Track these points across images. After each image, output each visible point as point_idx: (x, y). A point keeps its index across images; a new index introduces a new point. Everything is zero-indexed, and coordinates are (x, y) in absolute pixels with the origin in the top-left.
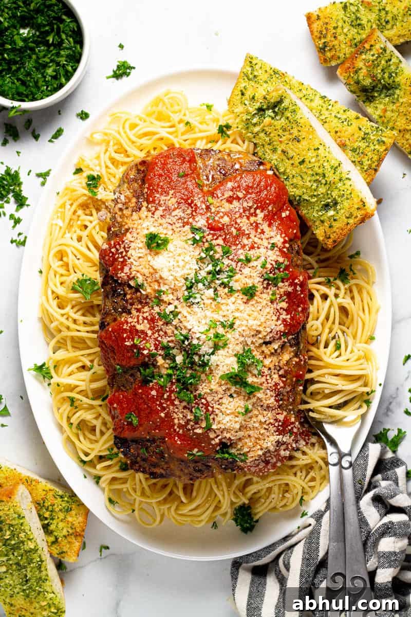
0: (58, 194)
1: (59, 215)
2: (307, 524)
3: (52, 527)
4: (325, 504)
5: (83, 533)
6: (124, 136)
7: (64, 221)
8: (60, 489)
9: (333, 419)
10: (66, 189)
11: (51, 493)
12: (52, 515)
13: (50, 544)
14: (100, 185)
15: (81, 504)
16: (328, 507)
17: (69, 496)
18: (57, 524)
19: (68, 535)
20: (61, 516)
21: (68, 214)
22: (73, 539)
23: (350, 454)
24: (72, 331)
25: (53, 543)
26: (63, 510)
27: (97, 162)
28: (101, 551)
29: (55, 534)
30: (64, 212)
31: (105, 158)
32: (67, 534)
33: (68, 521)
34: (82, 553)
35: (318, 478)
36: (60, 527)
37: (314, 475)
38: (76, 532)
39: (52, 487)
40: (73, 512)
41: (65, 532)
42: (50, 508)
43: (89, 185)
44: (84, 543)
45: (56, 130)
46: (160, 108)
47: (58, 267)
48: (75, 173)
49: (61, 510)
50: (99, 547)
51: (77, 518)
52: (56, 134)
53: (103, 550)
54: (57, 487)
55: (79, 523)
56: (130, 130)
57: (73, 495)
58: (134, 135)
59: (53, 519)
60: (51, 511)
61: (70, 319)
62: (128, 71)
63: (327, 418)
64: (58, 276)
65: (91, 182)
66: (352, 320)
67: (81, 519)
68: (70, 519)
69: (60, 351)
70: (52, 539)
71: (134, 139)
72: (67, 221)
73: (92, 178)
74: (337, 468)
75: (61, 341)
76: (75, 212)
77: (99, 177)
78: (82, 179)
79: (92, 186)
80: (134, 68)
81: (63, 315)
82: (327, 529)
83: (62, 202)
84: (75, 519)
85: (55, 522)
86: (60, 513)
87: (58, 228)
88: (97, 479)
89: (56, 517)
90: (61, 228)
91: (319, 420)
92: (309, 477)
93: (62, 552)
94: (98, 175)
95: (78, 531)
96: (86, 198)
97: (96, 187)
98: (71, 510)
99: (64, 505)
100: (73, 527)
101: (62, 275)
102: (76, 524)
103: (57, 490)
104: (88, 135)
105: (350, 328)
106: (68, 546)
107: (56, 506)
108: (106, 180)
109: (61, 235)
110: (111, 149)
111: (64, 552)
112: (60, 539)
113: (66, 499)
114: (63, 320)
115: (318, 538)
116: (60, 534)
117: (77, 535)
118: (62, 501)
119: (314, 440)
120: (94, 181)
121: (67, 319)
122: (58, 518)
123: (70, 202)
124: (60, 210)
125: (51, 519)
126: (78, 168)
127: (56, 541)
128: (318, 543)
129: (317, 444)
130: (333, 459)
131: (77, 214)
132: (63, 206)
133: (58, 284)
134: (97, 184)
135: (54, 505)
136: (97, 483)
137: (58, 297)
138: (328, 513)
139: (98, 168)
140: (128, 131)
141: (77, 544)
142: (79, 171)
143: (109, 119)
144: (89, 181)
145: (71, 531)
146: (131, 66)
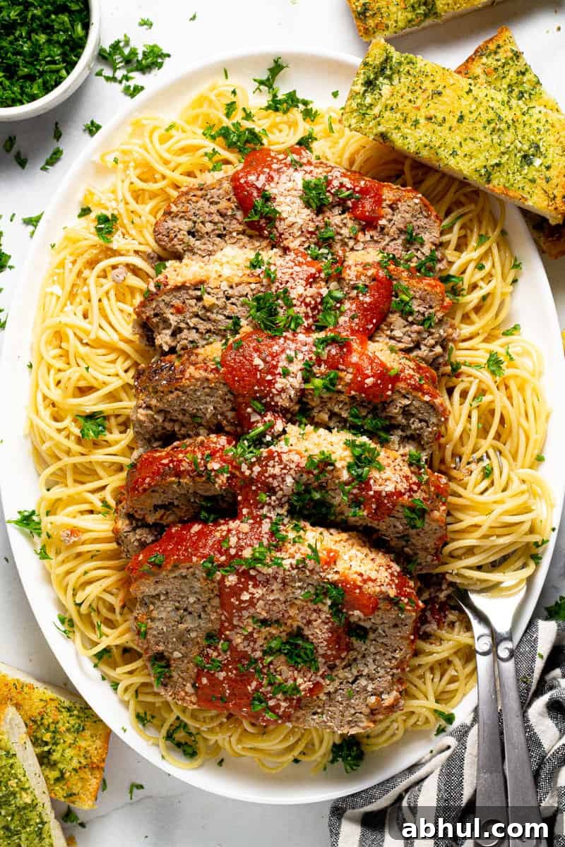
0: (53, 246)
1: (55, 278)
2: (445, 747)
3: (56, 756)
4: (472, 715)
5: (102, 765)
6: (153, 152)
7: (63, 289)
8: (65, 697)
9: (484, 585)
10: (66, 238)
11: (54, 704)
12: (54, 737)
13: (52, 782)
14: (117, 230)
15: (98, 721)
16: (475, 720)
17: (81, 708)
18: (64, 750)
19: (80, 768)
20: (69, 738)
21: (70, 278)
22: (87, 774)
23: (510, 638)
24: (74, 456)
25: (57, 780)
26: (72, 730)
27: (112, 196)
28: (131, 792)
29: (61, 766)
30: (64, 273)
31: (124, 191)
32: (78, 765)
33: (80, 747)
34: (101, 795)
35: (462, 677)
36: (67, 755)
37: (454, 673)
38: (93, 763)
39: (54, 696)
40: (87, 733)
41: (75, 764)
42: (52, 728)
43: (99, 230)
44: (104, 781)
45: (51, 152)
46: (205, 109)
47: (54, 358)
48: (80, 216)
49: (68, 730)
50: (127, 785)
51: (94, 741)
52: (51, 158)
53: (135, 790)
54: (61, 695)
55: (96, 749)
56: (161, 144)
57: (86, 708)
58: (167, 150)
59: (56, 744)
60: (54, 732)
61: (72, 438)
62: (160, 60)
63: (476, 584)
64: (52, 372)
65: (103, 226)
66: (511, 431)
67: (98, 743)
68: (83, 744)
69: (57, 487)
70: (56, 774)
71: (167, 156)
72: (68, 288)
73: (103, 220)
74: (489, 658)
75: (58, 472)
76: (79, 273)
77: (115, 218)
78: (89, 223)
79: (104, 232)
80: (169, 56)
81: (59, 431)
82: (475, 752)
83: (58, 259)
84: (89, 743)
85: (59, 748)
86: (67, 734)
87: (54, 299)
88: (115, 685)
89: (62, 741)
90: (58, 298)
91: (462, 588)
92: (446, 678)
93: (72, 795)
94: (112, 215)
95: (95, 761)
96: (95, 251)
97: (110, 233)
98: (84, 729)
99: (72, 722)
100: (88, 755)
101: (60, 370)
102: (92, 751)
103: (62, 699)
104: (96, 158)
105: (508, 443)
106: (80, 785)
107: (60, 725)
108: (126, 221)
109: (59, 307)
110: (133, 174)
111: (75, 794)
112: (68, 774)
113: (76, 712)
114: (60, 438)
115: (461, 767)
116: (68, 767)
117: (93, 768)
118: (71, 716)
119: (452, 616)
120: (107, 225)
121: (68, 437)
122: (65, 742)
123: (72, 259)
124: (57, 271)
125: (53, 744)
126: (85, 207)
127: (61, 778)
128: (462, 775)
129: (457, 624)
130: (483, 645)
131: (83, 276)
132: (62, 265)
133: (52, 385)
134: (112, 228)
135: (58, 723)
136: (115, 690)
137: (54, 405)
138: (476, 727)
139: (114, 204)
140: (157, 145)
141: (94, 782)
142: (85, 212)
143: (129, 129)
144: (99, 224)
145: (84, 762)
146: (165, 52)
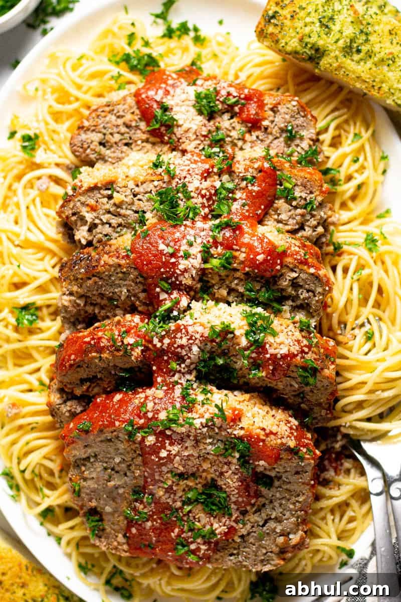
4: (370, 549)
6: (66, 78)
9: (375, 435)
14: (39, 146)
16: (373, 553)
23: (400, 480)
24: (12, 342)
27: (34, 118)
31: (44, 113)
35: (359, 517)
37: (352, 514)
43: (24, 147)
46: (109, 40)
48: (9, 138)
56: (73, 71)
58: (80, 76)
61: (10, 327)
62: (71, 6)
63: (366, 434)
65: (27, 144)
66: (388, 300)
71: (79, 81)
73: (27, 138)
74: (382, 498)
76: (10, 187)
77: (37, 136)
78: (16, 143)
79: (28, 149)
88: (59, 539)
91: (355, 438)
92: (346, 518)
94: (35, 134)
96: (22, 167)
97: (33, 149)
105: (387, 311)
108: (46, 138)
110: (51, 98)
119: (347, 464)
120: (30, 142)
121: (6, 326)
123: (3, 174)
126: (12, 130)
129: (353, 471)
130: (376, 486)
131: (13, 188)
134: (35, 145)
136: (59, 543)
138: (374, 559)
139: (35, 125)
140: (70, 73)
142: (13, 134)
143: (47, 61)
144: (24, 142)
